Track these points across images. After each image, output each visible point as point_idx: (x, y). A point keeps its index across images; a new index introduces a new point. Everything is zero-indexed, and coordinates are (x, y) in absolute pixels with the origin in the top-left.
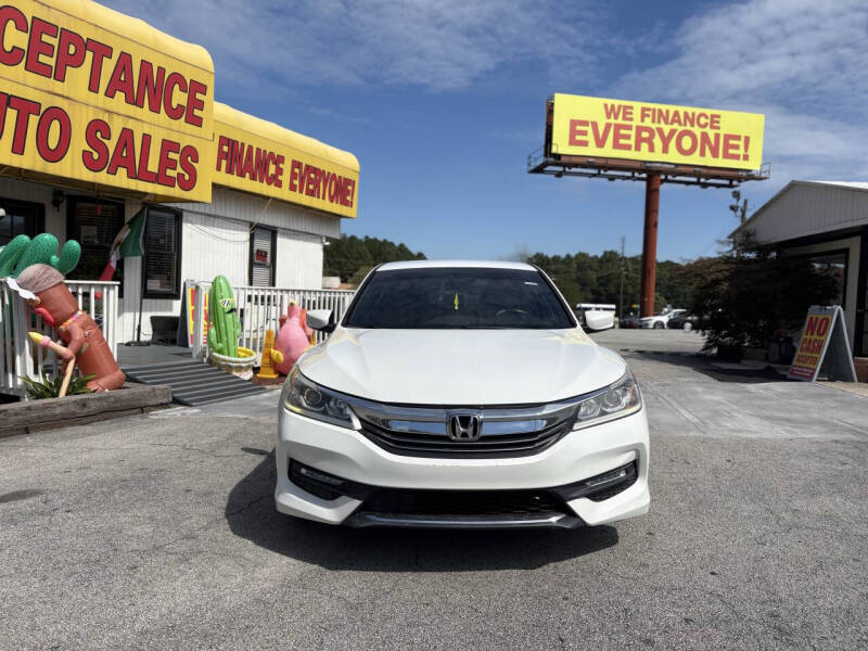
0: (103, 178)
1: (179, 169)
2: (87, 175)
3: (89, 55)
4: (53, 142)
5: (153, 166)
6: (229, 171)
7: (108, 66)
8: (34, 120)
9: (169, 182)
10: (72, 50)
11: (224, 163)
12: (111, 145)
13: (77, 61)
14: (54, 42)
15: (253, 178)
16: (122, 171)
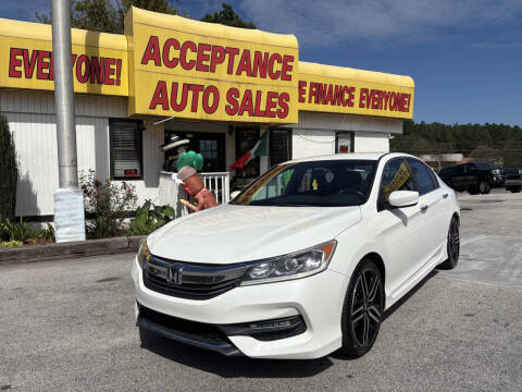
0: (236, 118)
1: (278, 107)
2: (228, 118)
3: (227, 55)
4: (210, 103)
5: (263, 107)
6: (317, 102)
7: (237, 59)
8: (201, 94)
9: (272, 115)
10: (218, 55)
11: (313, 98)
12: (240, 100)
13: (221, 60)
14: (209, 53)
15: (333, 104)
16: (246, 113)
